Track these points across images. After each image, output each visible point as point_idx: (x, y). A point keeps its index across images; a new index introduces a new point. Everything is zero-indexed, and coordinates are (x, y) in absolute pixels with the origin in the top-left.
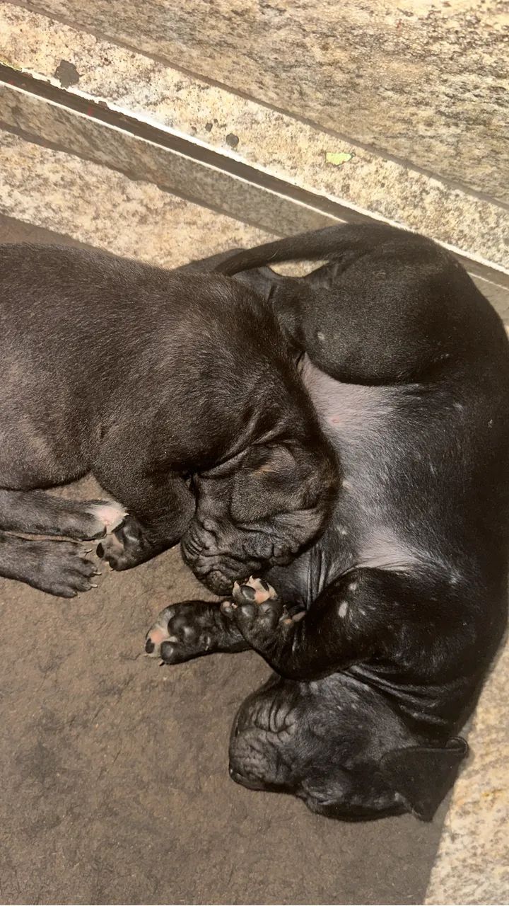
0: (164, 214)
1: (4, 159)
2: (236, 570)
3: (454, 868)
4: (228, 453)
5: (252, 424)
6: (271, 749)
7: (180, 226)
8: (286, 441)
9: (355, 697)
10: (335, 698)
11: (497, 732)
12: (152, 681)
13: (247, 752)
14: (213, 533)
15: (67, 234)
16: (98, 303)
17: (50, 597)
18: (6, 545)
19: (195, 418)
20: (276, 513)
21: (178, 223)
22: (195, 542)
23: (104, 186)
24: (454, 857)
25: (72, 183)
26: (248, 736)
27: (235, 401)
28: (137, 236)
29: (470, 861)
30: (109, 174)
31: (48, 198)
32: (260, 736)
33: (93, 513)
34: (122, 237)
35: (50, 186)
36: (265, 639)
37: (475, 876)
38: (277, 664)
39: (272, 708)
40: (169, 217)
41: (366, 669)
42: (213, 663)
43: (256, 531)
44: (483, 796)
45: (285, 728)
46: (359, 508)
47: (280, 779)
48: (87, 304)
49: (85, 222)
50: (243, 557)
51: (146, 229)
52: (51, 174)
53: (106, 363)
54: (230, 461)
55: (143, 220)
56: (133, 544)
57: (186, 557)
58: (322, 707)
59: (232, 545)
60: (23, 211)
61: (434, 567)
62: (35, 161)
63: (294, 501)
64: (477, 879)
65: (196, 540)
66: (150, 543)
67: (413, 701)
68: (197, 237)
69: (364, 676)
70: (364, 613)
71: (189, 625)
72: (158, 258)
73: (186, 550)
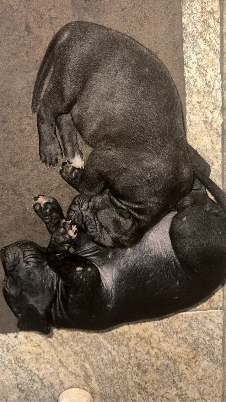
0: (212, 130)
1: (208, 54)
2: (78, 221)
3: (4, 341)
4: (121, 201)
5: (137, 206)
6: (17, 261)
7: (209, 138)
8: (135, 221)
9: (50, 285)
10: (46, 278)
11: (61, 339)
12: (24, 204)
13: (12, 252)
14: (88, 207)
15: (187, 94)
16: (159, 127)
17: (38, 152)
18: (50, 128)
19: (129, 184)
20: (106, 229)
21: (210, 137)
22: (82, 201)
23: (213, 101)
24: (9, 339)
25: (209, 87)
26: (19, 250)
27: (143, 196)
28: (198, 122)
29: (10, 346)
30: (219, 100)
31: (198, 79)
32: (20, 255)
33: (76, 156)
34: (195, 117)
35: (204, 78)
36: (56, 242)
37: (5, 350)
38: (49, 250)
39: (33, 255)
40: (211, 132)
41: (62, 285)
42: (41, 224)
43: (96, 223)
44: (36, 342)
45: (27, 263)
46: (121, 259)
47: (8, 269)
48: (157, 123)
49: (195, 99)
50: (84, 222)
51: (202, 125)
52: (210, 76)
53: (136, 141)
54: (119, 203)
55: (205, 122)
56: (72, 176)
57: (75, 199)
58: (41, 274)
59: (86, 216)
60: (189, 72)
61: (111, 297)
62: (212, 67)
63: (113, 234)
64: (5, 351)
65: (83, 201)
66: (75, 183)
67: (57, 308)
68: (208, 147)
69: (59, 285)
70: (81, 277)
71: (50, 210)
72: (192, 135)
73: (78, 198)
